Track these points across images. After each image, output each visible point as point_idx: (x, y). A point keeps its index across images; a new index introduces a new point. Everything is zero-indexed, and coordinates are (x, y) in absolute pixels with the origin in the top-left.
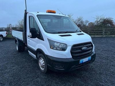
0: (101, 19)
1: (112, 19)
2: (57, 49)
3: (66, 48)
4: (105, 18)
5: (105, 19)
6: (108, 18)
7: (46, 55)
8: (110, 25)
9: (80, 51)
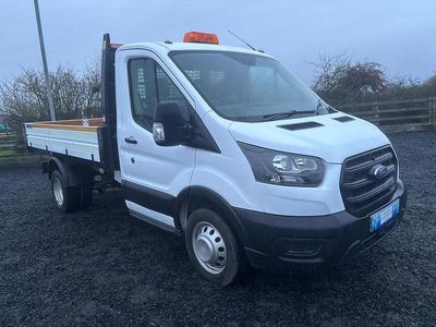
0: (338, 70)
1: (377, 68)
2: (283, 183)
3: (323, 175)
4: (353, 65)
5: (353, 69)
6: (362, 63)
7: (236, 209)
8: (370, 90)
9: (363, 181)
